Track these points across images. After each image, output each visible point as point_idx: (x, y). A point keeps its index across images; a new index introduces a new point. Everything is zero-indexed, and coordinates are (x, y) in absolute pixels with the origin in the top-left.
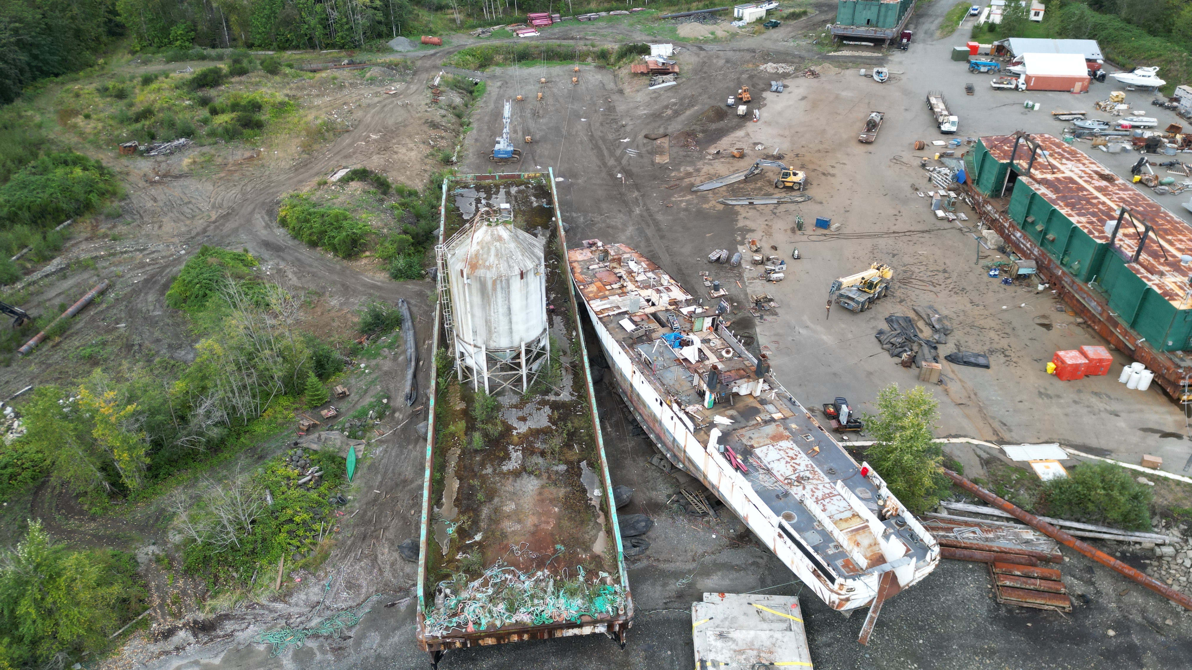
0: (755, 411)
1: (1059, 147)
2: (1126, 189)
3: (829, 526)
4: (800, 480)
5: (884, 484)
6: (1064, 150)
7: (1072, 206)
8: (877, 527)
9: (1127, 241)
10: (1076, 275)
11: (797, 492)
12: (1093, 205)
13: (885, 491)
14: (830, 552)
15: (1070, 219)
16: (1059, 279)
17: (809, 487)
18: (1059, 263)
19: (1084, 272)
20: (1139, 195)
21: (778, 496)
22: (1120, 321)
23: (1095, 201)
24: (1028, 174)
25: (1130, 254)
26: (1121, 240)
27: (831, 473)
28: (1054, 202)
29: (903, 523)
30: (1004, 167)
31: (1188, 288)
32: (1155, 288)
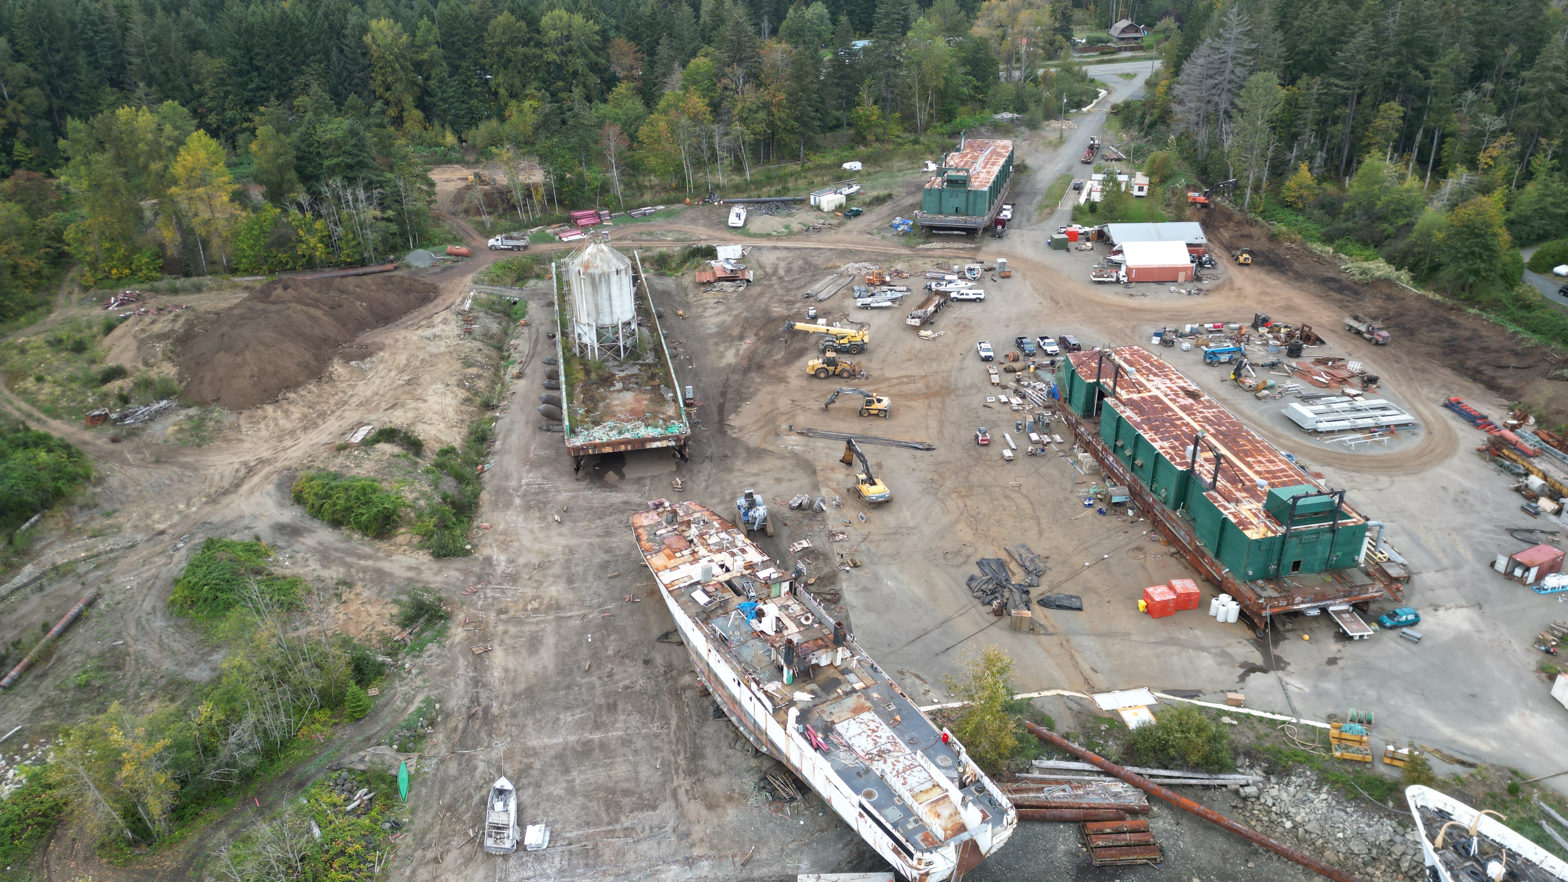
0: (836, 683)
1: (1147, 361)
2: (1211, 407)
3: (909, 800)
4: (881, 754)
5: (964, 749)
6: (1152, 364)
7: (1156, 430)
8: (956, 794)
9: (1207, 466)
10: (1165, 503)
11: (877, 767)
12: (1176, 427)
13: (965, 757)
14: (910, 827)
15: (1153, 444)
16: (1149, 505)
17: (890, 760)
18: (1149, 489)
19: (1171, 500)
20: (1223, 412)
21: (859, 774)
22: (1206, 551)
23: (1178, 423)
24: (1114, 394)
25: (1208, 480)
26: (1200, 466)
27: (912, 743)
28: (1138, 425)
29: (982, 789)
30: (1092, 387)
31: (1262, 515)
32: (1231, 517)
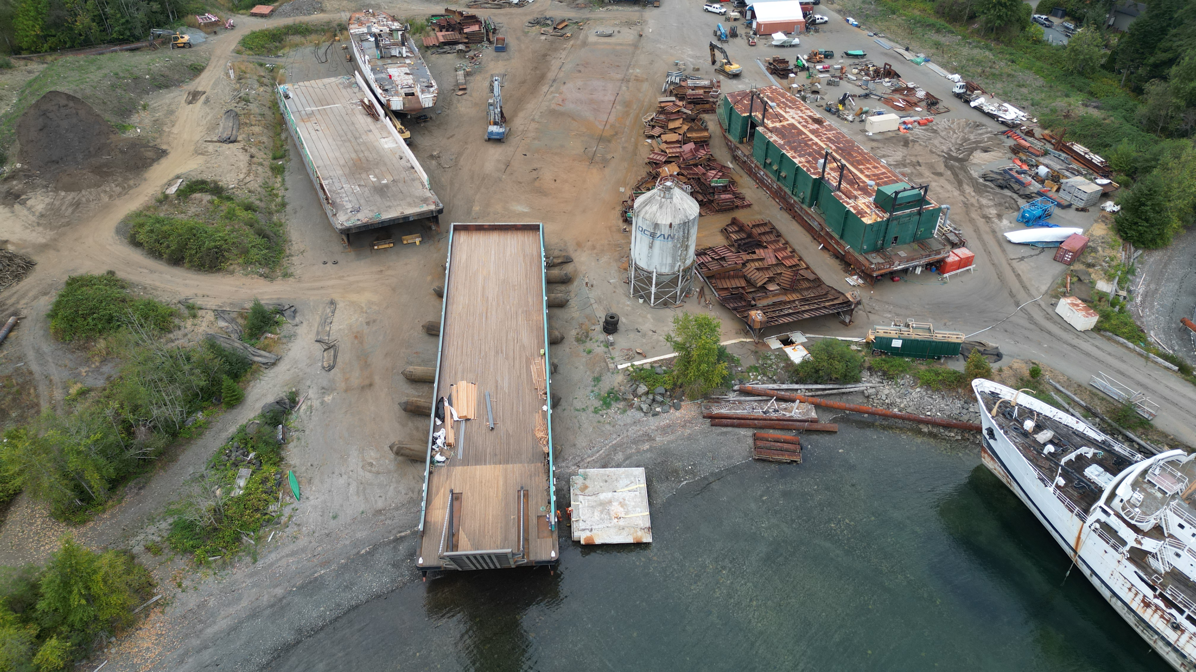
1: (783, 97)
2: (831, 129)
7: (794, 149)
9: (834, 174)
10: (803, 203)
12: (810, 146)
15: (794, 160)
16: (792, 205)
18: (789, 193)
19: (808, 200)
20: (839, 134)
22: (834, 234)
23: (810, 143)
24: (763, 124)
25: (835, 184)
26: (829, 174)
28: (782, 146)
30: (746, 119)
31: (873, 206)
32: (852, 210)
